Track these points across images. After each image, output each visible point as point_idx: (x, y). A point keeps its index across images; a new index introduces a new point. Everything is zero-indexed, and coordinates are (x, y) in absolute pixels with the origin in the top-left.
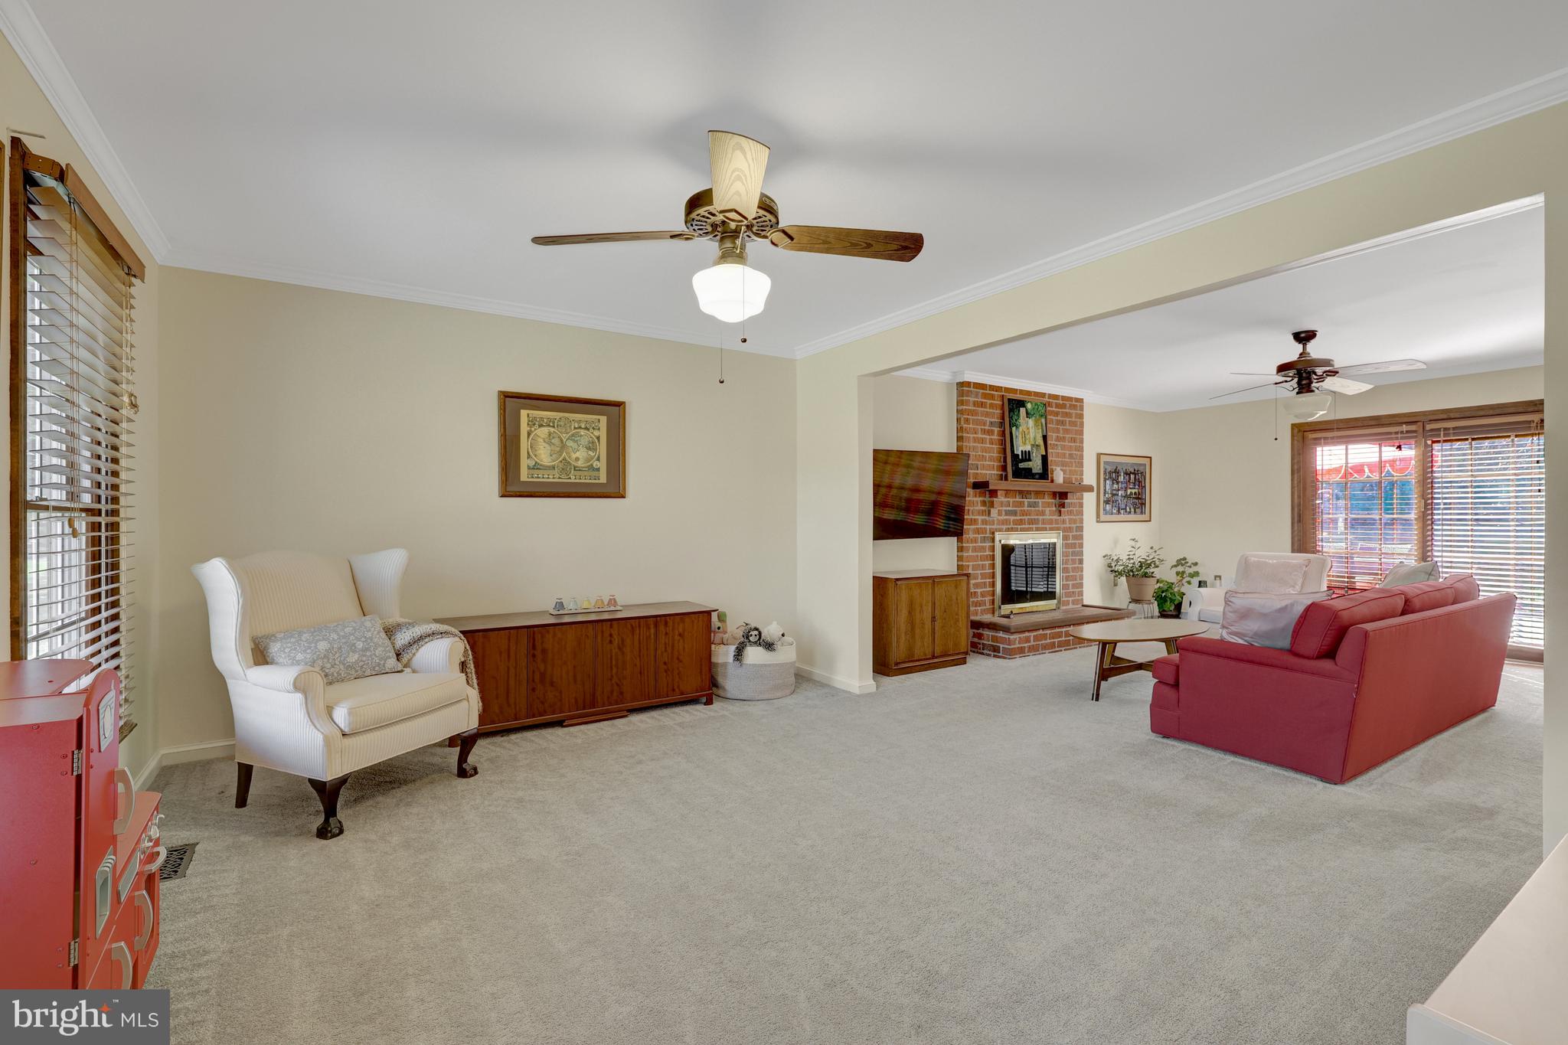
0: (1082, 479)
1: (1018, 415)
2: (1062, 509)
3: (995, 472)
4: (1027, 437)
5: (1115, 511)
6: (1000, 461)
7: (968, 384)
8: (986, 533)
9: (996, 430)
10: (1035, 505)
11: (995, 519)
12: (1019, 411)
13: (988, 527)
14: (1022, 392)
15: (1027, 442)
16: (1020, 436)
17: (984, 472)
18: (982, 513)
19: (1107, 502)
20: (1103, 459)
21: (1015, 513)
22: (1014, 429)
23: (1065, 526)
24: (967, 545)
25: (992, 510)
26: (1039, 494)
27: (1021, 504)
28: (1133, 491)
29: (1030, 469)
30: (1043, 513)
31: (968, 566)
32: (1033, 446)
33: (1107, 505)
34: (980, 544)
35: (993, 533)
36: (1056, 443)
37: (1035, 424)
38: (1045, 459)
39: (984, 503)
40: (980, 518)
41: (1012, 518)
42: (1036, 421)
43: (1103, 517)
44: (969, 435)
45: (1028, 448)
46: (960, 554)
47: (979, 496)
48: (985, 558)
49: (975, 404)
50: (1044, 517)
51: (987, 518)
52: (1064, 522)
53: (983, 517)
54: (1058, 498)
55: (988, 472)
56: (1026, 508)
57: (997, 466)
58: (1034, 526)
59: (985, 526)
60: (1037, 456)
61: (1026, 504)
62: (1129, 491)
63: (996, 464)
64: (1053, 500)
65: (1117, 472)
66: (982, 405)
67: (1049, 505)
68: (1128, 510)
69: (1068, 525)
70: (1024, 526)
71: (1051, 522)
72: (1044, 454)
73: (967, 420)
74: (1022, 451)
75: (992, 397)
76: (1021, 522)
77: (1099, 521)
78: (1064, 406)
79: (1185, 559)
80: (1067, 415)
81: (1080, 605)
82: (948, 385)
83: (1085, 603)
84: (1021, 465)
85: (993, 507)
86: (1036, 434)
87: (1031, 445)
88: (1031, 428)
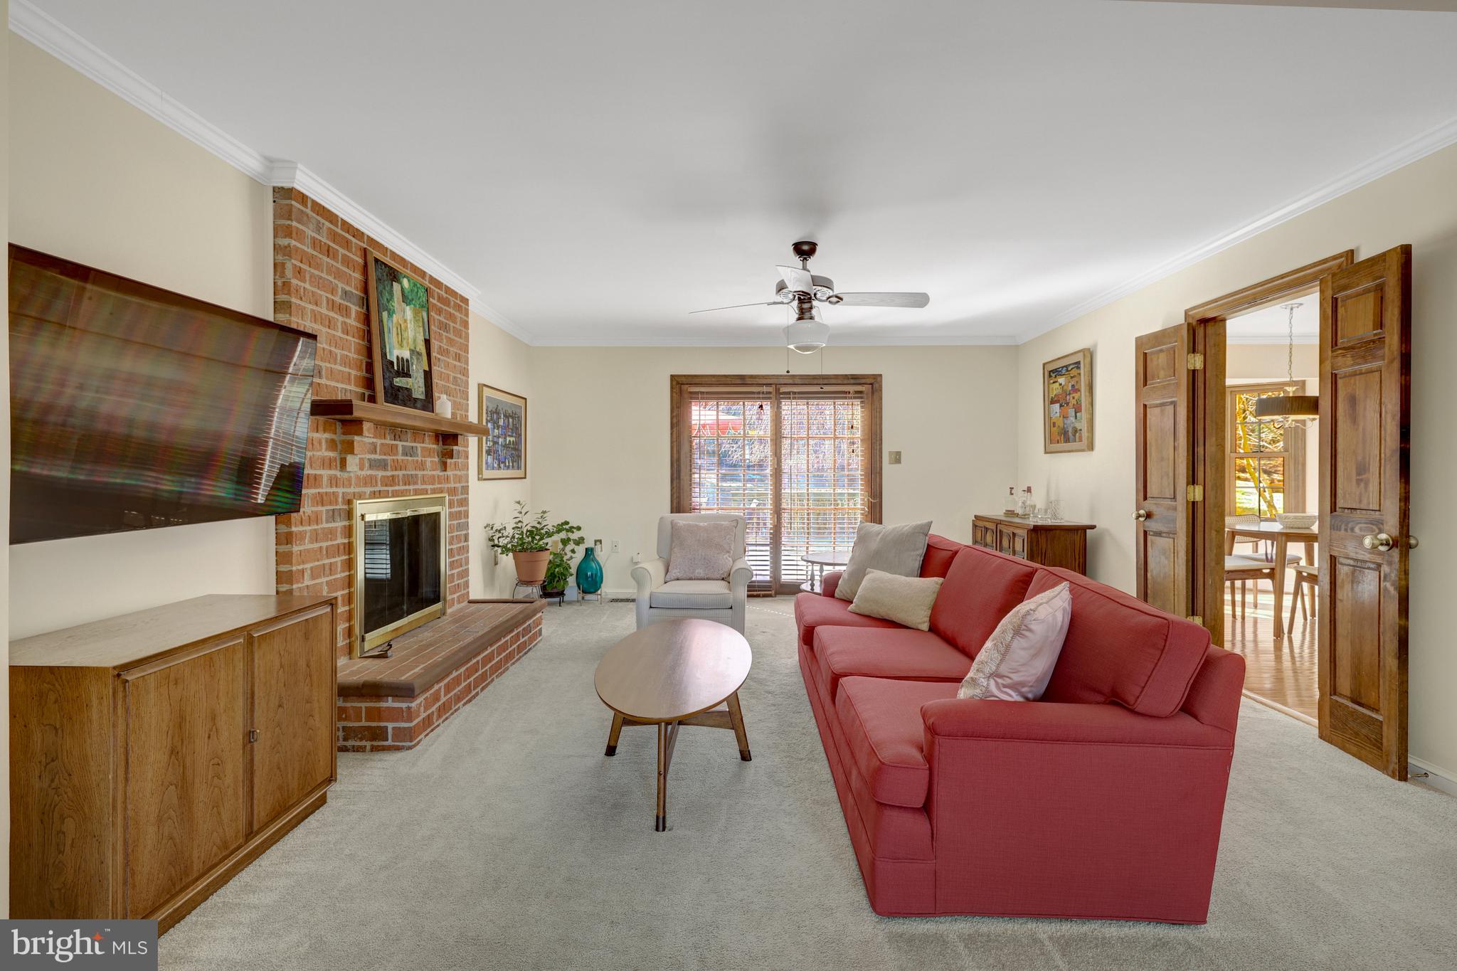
0: (467, 416)
1: (391, 293)
2: (449, 461)
3: (352, 388)
4: (405, 335)
5: (496, 465)
6: (360, 369)
7: (303, 198)
8: (337, 503)
9: (355, 309)
10: (409, 452)
11: (354, 476)
12: (392, 285)
13: (340, 490)
14: (394, 256)
15: (405, 342)
16: (395, 329)
17: (333, 384)
18: (328, 464)
19: (488, 452)
20: (487, 392)
21: (383, 465)
22: (385, 314)
23: (449, 486)
24: (301, 528)
25: (349, 458)
26: (417, 432)
27: (393, 449)
28: (512, 439)
29: (408, 390)
30: (422, 466)
31: (303, 571)
32: (412, 352)
33: (489, 457)
34: (325, 525)
35: (349, 502)
36: (439, 357)
37: (414, 317)
38: (428, 375)
39: (332, 445)
40: (326, 473)
41: (380, 473)
42: (416, 313)
43: (487, 474)
44: (302, 304)
45: (406, 354)
46: (283, 548)
47: (325, 431)
48: (335, 551)
49: (315, 243)
50: (425, 472)
51: (338, 473)
52: (447, 479)
53: (332, 472)
54: (441, 443)
55: (340, 385)
56: (400, 457)
57: (355, 377)
58: (411, 487)
59: (334, 489)
60: (418, 371)
61: (400, 449)
62: (508, 439)
63: (353, 372)
64: (435, 446)
65: (497, 412)
66: (328, 252)
67: (428, 453)
68: (507, 464)
69: (452, 485)
70: (397, 488)
71: (432, 480)
72: (427, 369)
73: (299, 272)
74: (398, 357)
75: (347, 245)
76: (392, 481)
77: (479, 479)
78: (446, 302)
79: (567, 523)
80: (451, 317)
81: (465, 603)
82: (254, 184)
83: (472, 597)
84: (399, 382)
85: (352, 452)
86: (415, 335)
87: (410, 350)
88: (408, 322)
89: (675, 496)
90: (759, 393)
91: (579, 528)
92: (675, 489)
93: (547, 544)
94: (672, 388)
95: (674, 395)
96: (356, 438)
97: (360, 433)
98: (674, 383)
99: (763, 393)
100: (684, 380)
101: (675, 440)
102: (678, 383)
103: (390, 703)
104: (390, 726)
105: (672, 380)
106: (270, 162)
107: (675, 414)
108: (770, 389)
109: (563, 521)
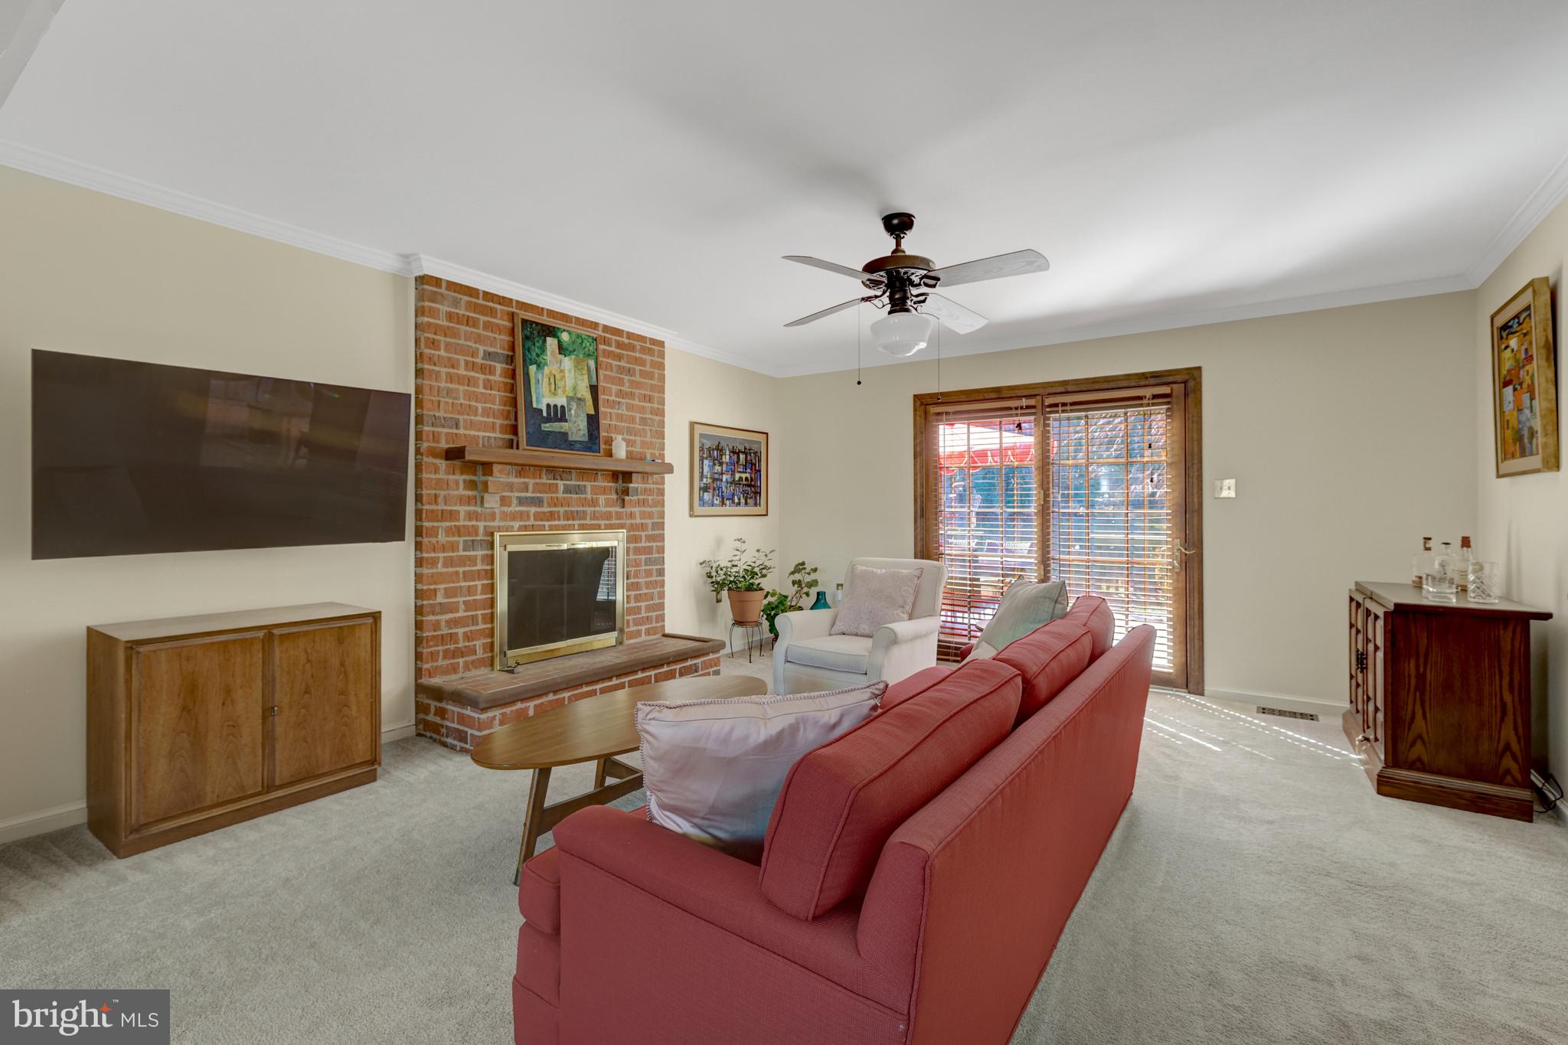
0: (662, 456)
1: (543, 349)
2: (626, 498)
3: (498, 435)
4: (560, 384)
5: (718, 502)
6: (507, 418)
7: (437, 281)
8: (477, 535)
9: (499, 367)
10: (579, 490)
11: (496, 510)
12: (545, 341)
13: (481, 525)
14: (552, 313)
15: (560, 391)
16: (546, 380)
17: (473, 433)
18: (469, 501)
19: (705, 489)
20: (698, 430)
21: (539, 502)
22: (533, 368)
23: (633, 522)
24: (433, 555)
25: (486, 496)
26: (585, 473)
27: (552, 488)
28: (744, 476)
29: (565, 434)
30: (594, 503)
31: (435, 591)
32: (570, 399)
33: (706, 494)
34: (462, 553)
35: (492, 534)
36: (618, 400)
37: (575, 367)
38: (593, 421)
39: (471, 485)
40: (463, 509)
41: (533, 510)
42: (577, 365)
43: (698, 510)
44: (437, 368)
45: (561, 401)
46: (419, 570)
47: (462, 473)
48: (478, 575)
49: (450, 317)
50: (597, 509)
51: (479, 509)
52: (631, 515)
53: (471, 508)
54: (620, 481)
55: (481, 434)
56: (560, 495)
57: (502, 426)
58: (576, 523)
59: (474, 523)
60: (577, 416)
61: (561, 488)
62: (737, 476)
63: (498, 422)
64: (613, 484)
65: (720, 449)
66: (468, 321)
67: (604, 491)
68: (736, 500)
69: (638, 521)
70: (556, 523)
71: (608, 516)
72: (592, 412)
73: (434, 344)
74: (548, 406)
75: (492, 312)
76: (551, 516)
77: (691, 516)
78: (632, 348)
79: (803, 564)
80: (637, 361)
81: (659, 636)
82: (397, 279)
83: (668, 631)
84: (547, 427)
85: (487, 492)
86: (576, 382)
87: (567, 397)
88: (566, 371)
89: (919, 538)
90: (1016, 408)
91: (815, 570)
92: (919, 529)
93: (759, 584)
94: (915, 410)
95: (918, 418)
96: (490, 478)
97: (491, 474)
98: (918, 404)
99: (1022, 408)
100: (929, 401)
101: (918, 471)
102: (922, 404)
103: (468, 712)
104: (470, 731)
105: (915, 401)
106: (406, 258)
107: (918, 441)
108: (1032, 402)
109: (801, 562)
